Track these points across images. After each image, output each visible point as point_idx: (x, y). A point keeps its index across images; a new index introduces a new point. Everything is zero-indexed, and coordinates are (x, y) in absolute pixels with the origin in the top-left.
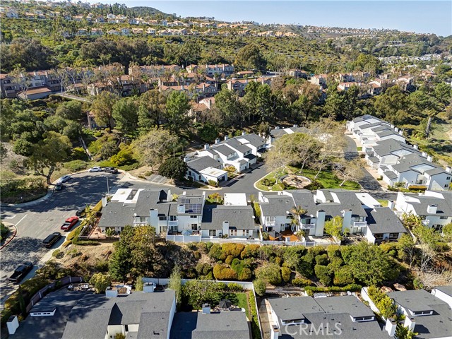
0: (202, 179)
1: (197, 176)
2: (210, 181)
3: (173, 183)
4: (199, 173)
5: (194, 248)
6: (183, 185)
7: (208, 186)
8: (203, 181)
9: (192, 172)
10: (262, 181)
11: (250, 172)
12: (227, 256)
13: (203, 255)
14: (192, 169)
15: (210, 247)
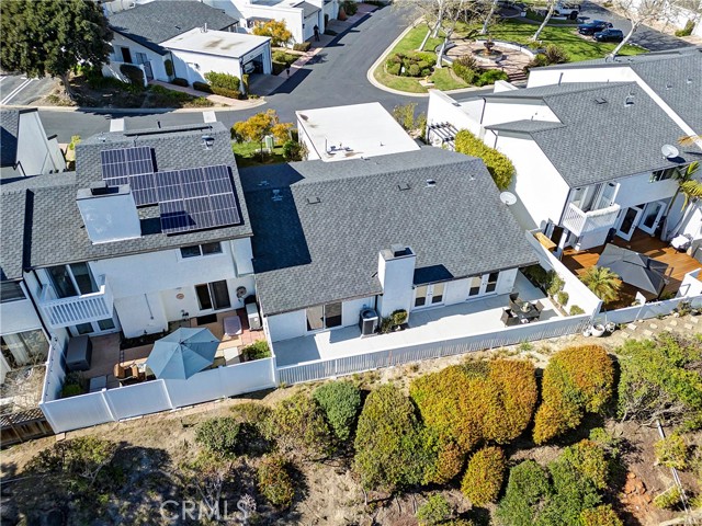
0: (179, 74)
1: (157, 65)
2: (213, 76)
3: (64, 97)
4: (161, 51)
5: (248, 440)
6: (107, 101)
7: (211, 98)
8: (183, 83)
9: (135, 48)
10: (391, 63)
11: (334, 44)
12: (465, 459)
13: (311, 473)
14: (132, 37)
15: (352, 424)
